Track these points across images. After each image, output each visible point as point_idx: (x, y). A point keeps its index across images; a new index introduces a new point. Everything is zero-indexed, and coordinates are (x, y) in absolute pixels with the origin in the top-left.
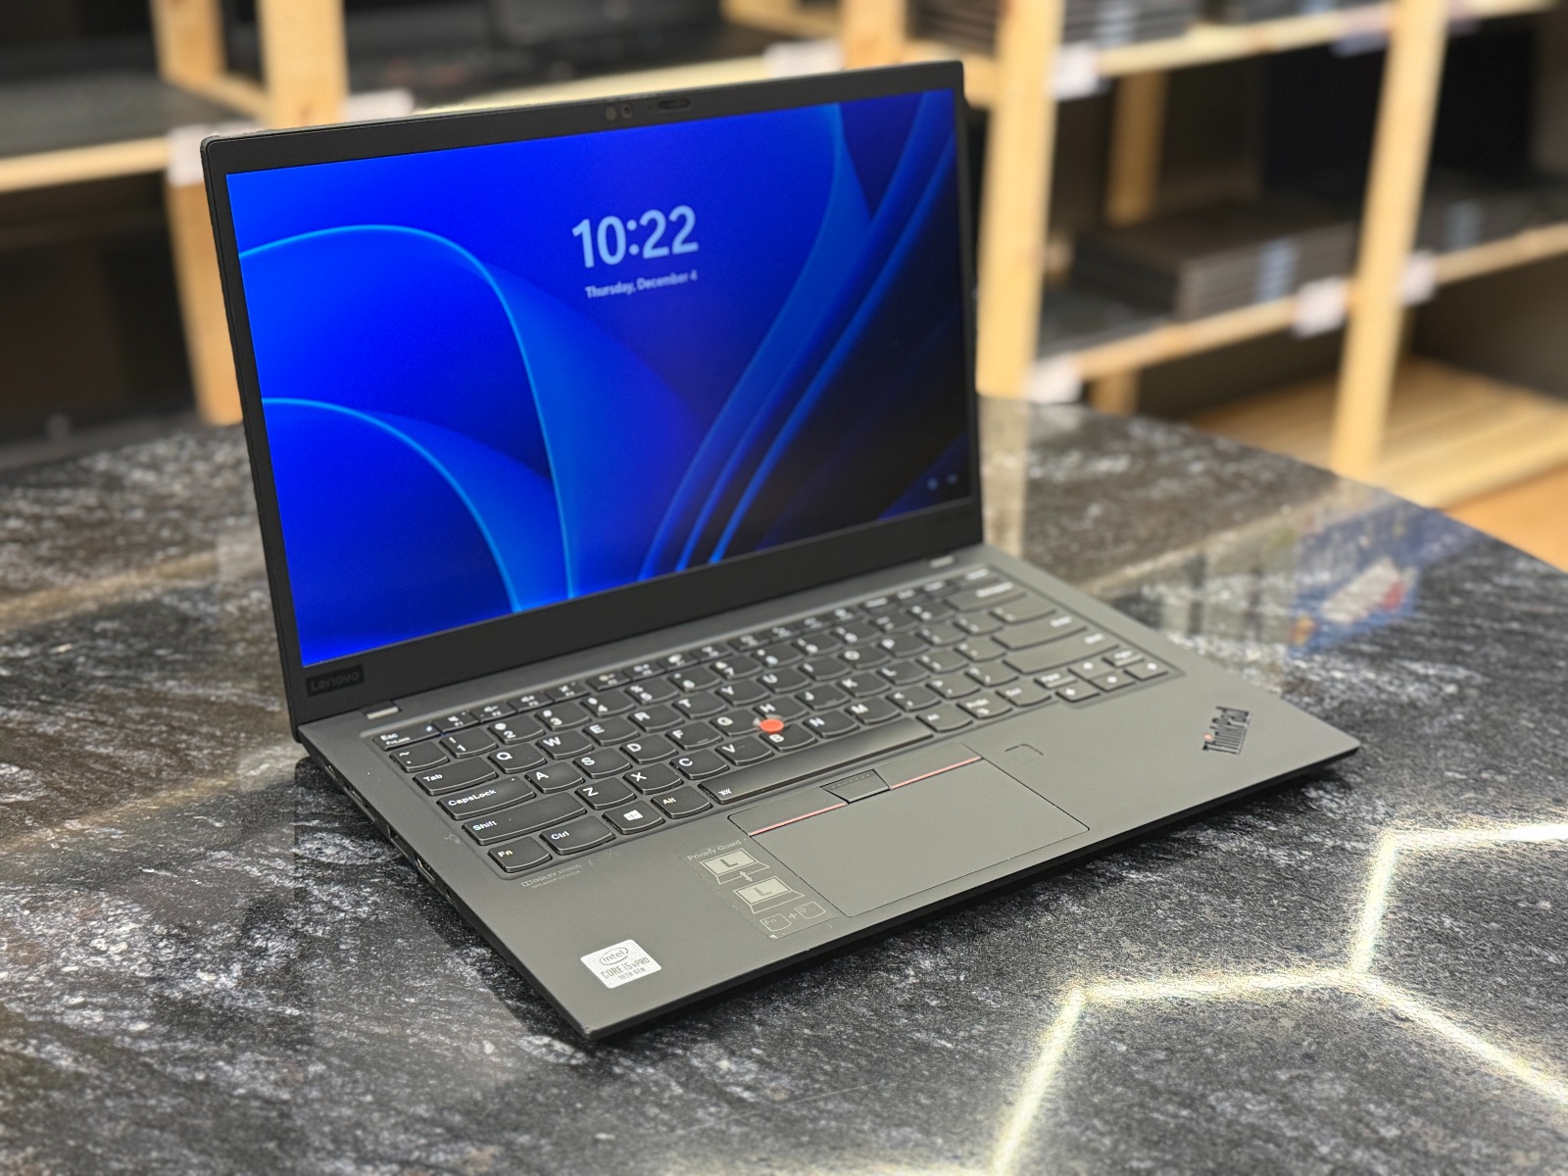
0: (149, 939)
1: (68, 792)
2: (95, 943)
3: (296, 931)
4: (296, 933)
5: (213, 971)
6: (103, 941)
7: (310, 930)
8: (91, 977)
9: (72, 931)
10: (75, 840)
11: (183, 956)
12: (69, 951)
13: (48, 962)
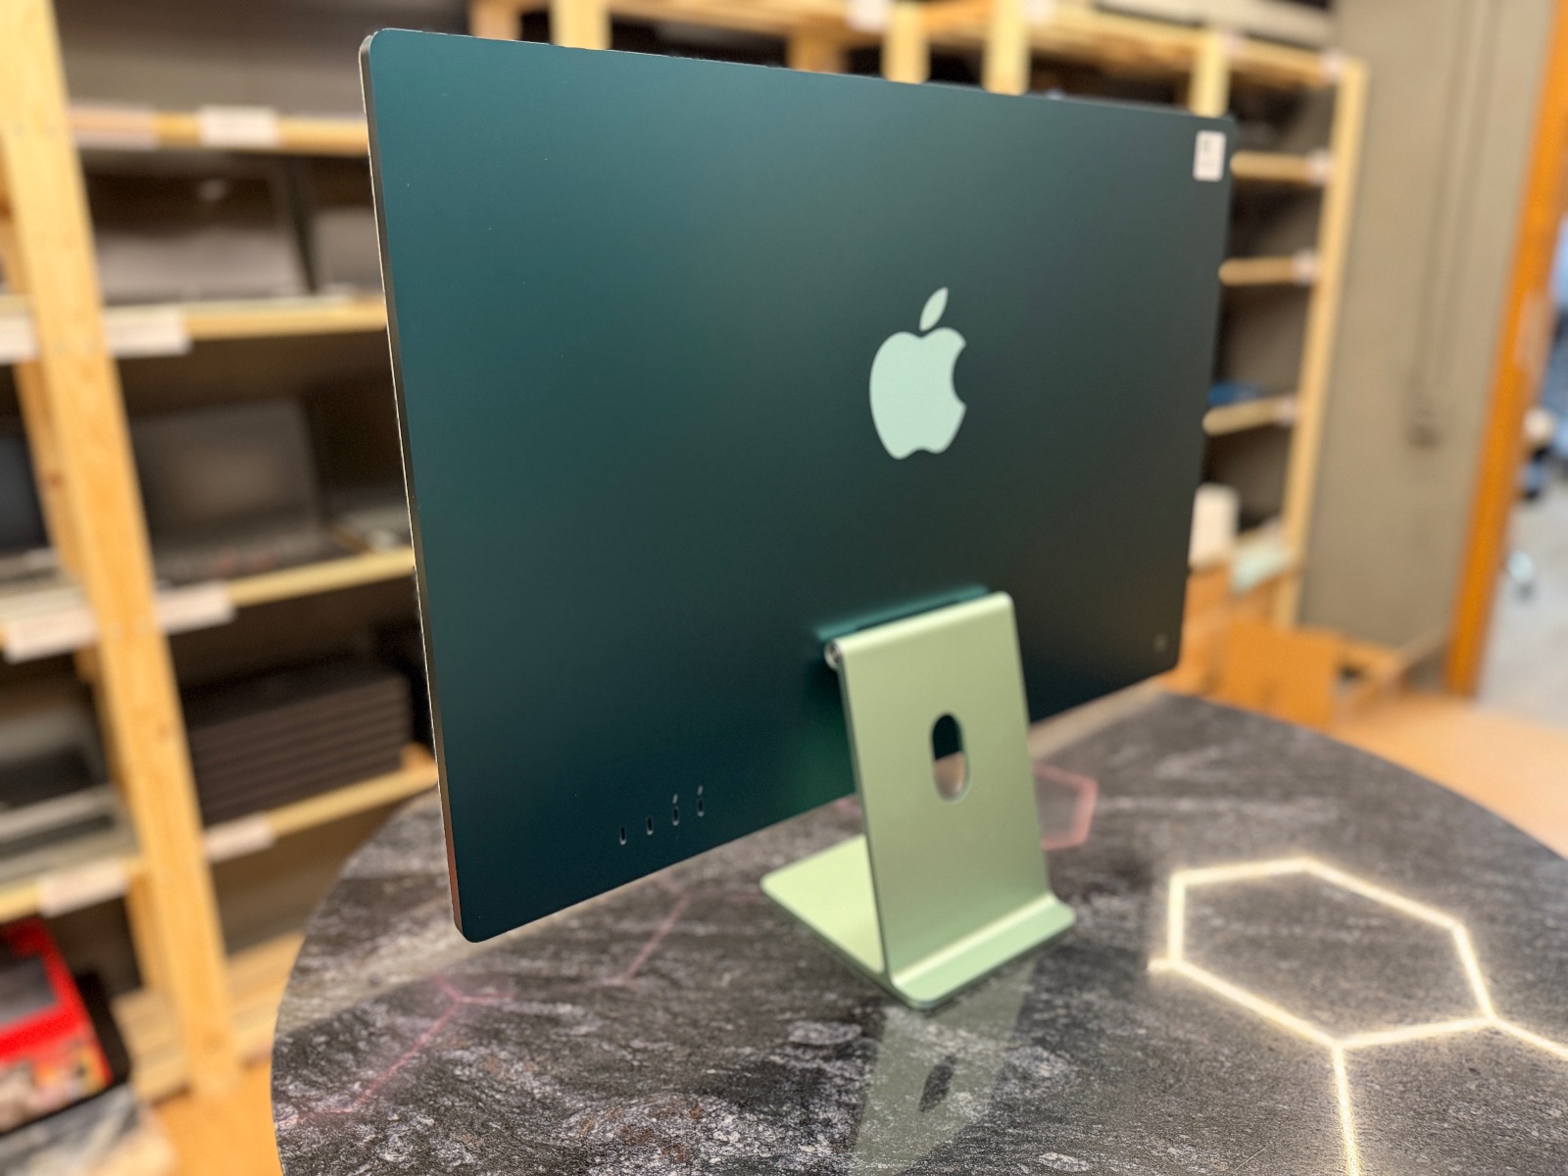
0: (749, 1125)
1: (615, 1019)
2: (716, 1135)
3: (837, 1101)
4: (839, 1104)
5: (809, 1144)
6: (720, 1132)
7: (844, 1098)
8: (734, 1163)
9: (695, 1129)
10: (646, 1056)
11: (781, 1135)
12: (704, 1147)
13: (696, 1158)
